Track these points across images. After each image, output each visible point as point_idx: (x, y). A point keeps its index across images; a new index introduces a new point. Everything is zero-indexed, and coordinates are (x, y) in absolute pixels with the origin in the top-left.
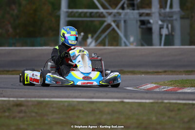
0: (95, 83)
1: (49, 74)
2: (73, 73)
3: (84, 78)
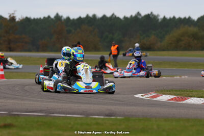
0: (95, 91)
1: (59, 84)
2: (78, 83)
3: (86, 87)
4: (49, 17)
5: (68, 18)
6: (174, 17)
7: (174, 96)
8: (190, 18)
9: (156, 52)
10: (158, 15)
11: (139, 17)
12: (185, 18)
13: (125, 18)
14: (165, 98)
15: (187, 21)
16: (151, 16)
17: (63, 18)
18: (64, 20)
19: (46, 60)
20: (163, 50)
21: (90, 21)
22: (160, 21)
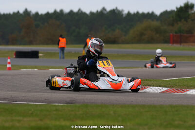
4: (18, 12)
5: (37, 14)
6: (138, 12)
8: (153, 13)
9: (120, 45)
11: (105, 12)
12: (148, 13)
13: (91, 13)
15: (151, 16)
16: (116, 11)
17: (31, 14)
18: (33, 15)
19: (14, 52)
20: (128, 43)
21: (58, 16)
22: (124, 15)
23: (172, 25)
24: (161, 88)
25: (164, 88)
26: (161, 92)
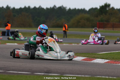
5: (14, 8)
6: (75, 9)
7: (85, 58)
8: (84, 9)
10: (66, 7)
11: (56, 8)
12: (81, 9)
13: (47, 9)
14: (79, 59)
15: (83, 11)
16: (62, 8)
17: (11, 8)
18: (12, 9)
21: (27, 10)
22: (67, 10)
23: (97, 17)
24: (104, 60)
25: (106, 60)
26: (104, 63)
